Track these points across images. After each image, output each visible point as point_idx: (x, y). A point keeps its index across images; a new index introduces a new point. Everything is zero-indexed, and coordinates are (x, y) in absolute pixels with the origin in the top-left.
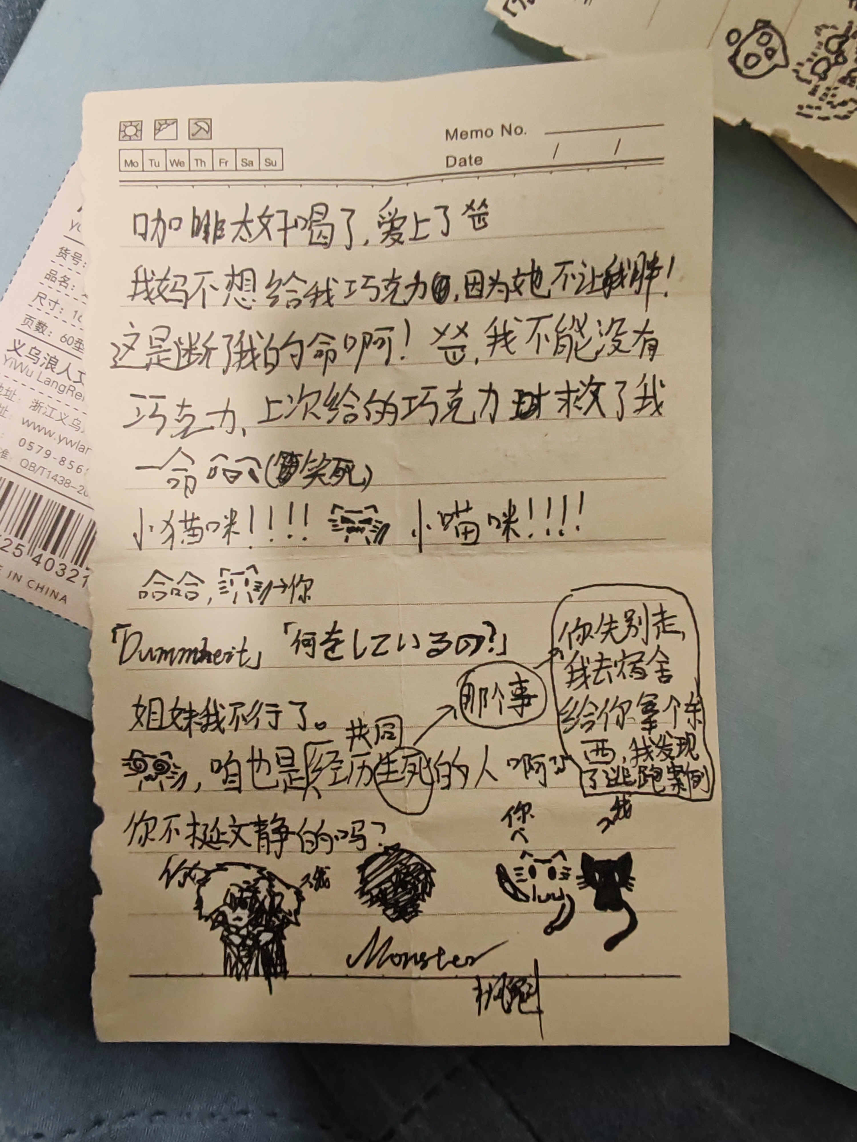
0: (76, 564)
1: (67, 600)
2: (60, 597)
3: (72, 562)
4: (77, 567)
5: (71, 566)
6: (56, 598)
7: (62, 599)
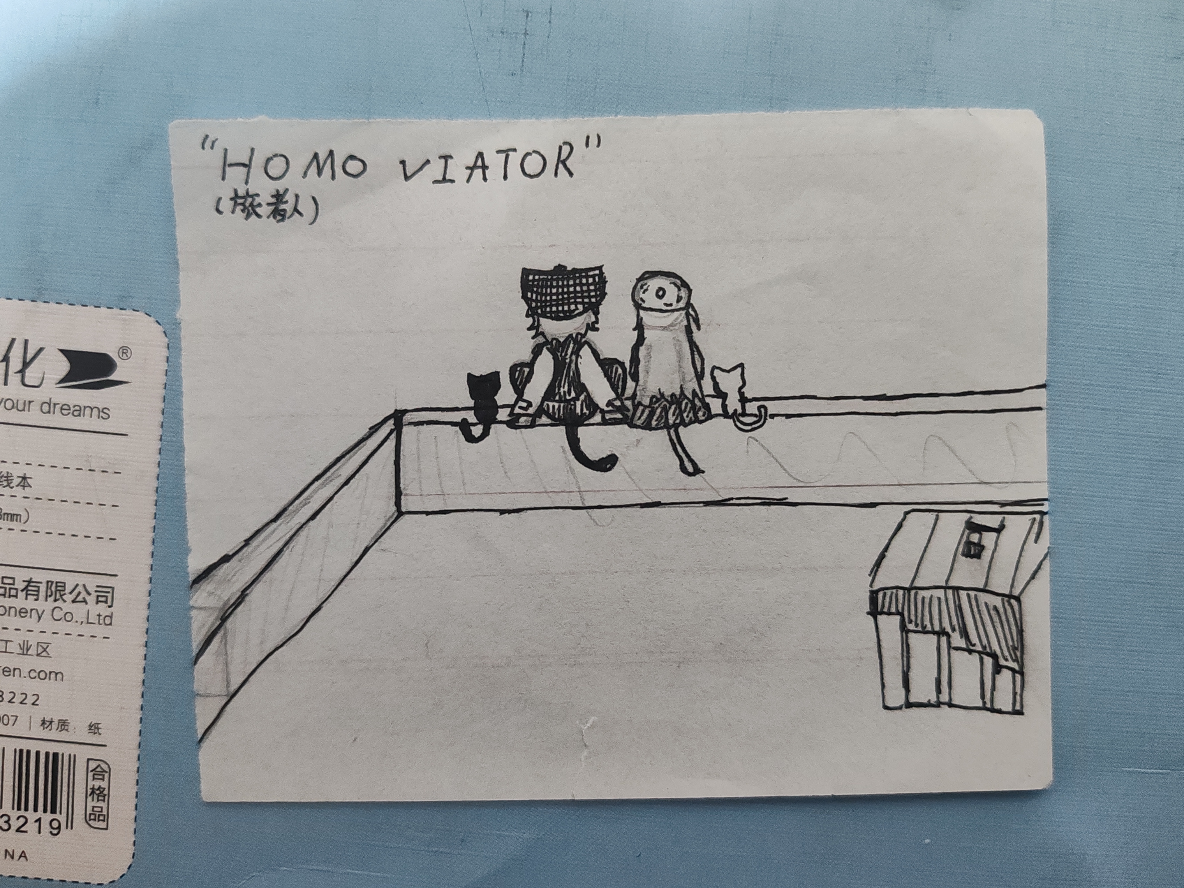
0: (19, 809)
1: (27, 855)
2: (17, 855)
3: (13, 809)
4: (22, 812)
5: (14, 814)
6: (12, 857)
7: (21, 856)
